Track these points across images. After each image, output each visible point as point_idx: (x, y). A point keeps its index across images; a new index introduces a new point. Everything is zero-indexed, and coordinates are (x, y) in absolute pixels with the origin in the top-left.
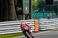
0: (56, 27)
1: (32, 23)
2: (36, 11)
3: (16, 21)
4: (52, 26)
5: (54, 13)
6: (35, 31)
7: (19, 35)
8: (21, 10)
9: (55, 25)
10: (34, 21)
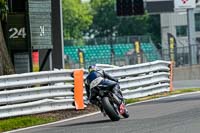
0: (150, 93)
1: (65, 82)
2: (87, 38)
3: (6, 76)
4: (136, 88)
5: (148, 42)
6: (75, 109)
7: (19, 123)
8: (24, 35)
9: (143, 86)
10: (72, 75)
